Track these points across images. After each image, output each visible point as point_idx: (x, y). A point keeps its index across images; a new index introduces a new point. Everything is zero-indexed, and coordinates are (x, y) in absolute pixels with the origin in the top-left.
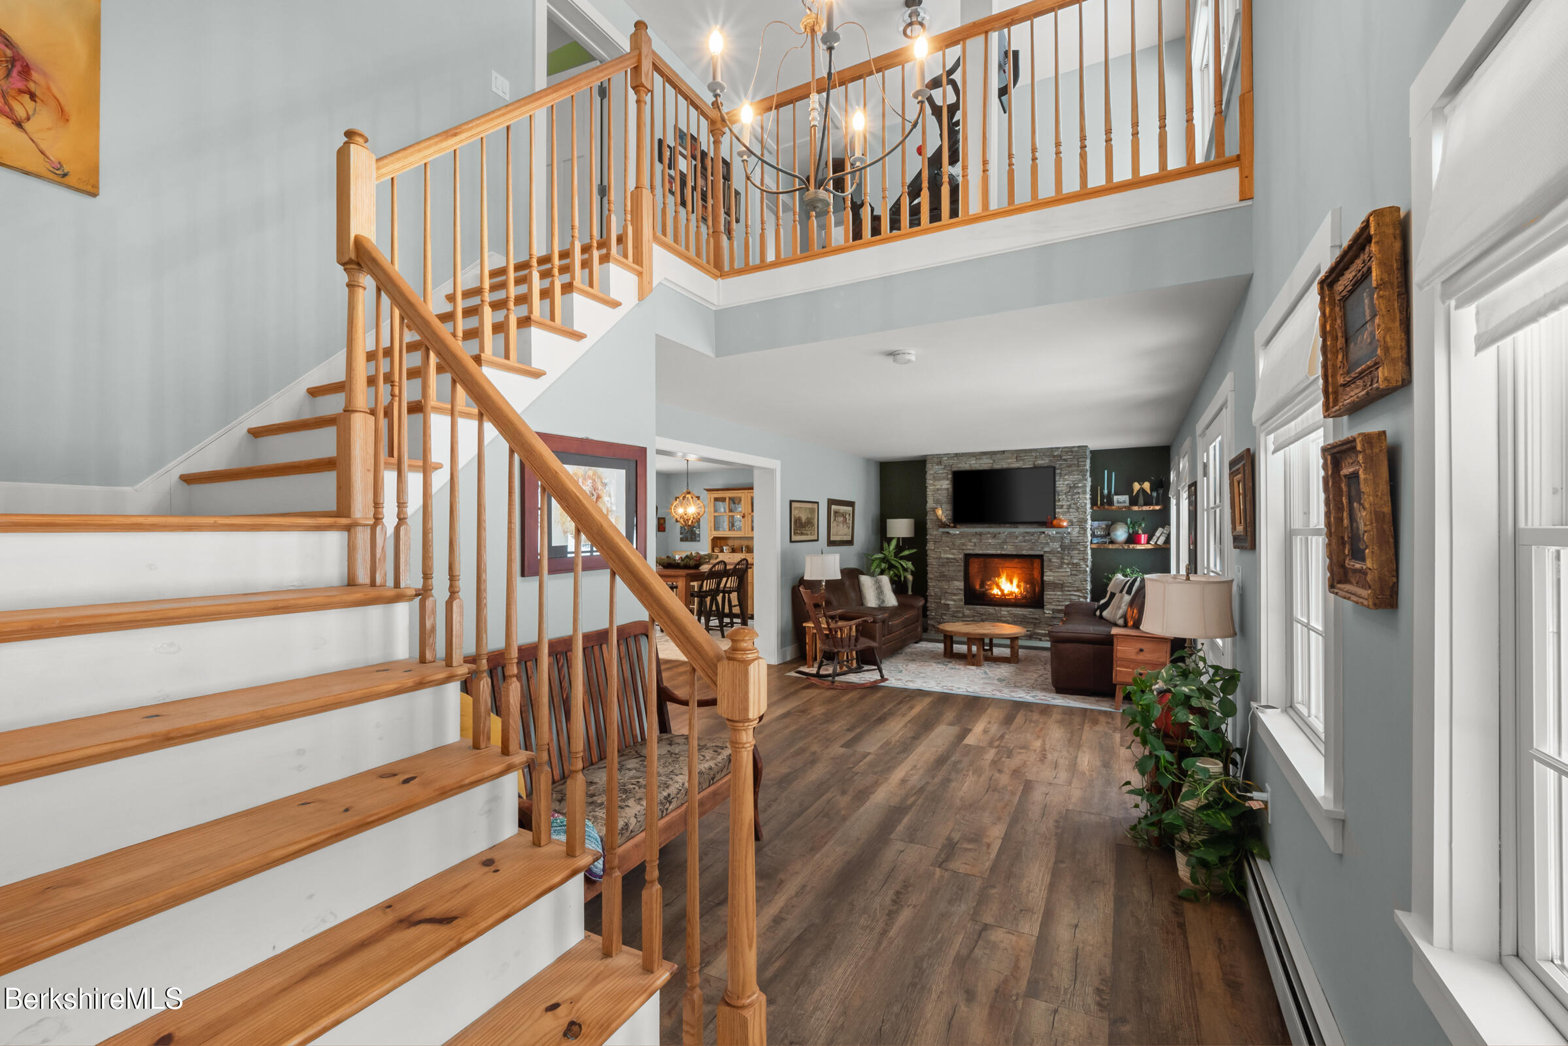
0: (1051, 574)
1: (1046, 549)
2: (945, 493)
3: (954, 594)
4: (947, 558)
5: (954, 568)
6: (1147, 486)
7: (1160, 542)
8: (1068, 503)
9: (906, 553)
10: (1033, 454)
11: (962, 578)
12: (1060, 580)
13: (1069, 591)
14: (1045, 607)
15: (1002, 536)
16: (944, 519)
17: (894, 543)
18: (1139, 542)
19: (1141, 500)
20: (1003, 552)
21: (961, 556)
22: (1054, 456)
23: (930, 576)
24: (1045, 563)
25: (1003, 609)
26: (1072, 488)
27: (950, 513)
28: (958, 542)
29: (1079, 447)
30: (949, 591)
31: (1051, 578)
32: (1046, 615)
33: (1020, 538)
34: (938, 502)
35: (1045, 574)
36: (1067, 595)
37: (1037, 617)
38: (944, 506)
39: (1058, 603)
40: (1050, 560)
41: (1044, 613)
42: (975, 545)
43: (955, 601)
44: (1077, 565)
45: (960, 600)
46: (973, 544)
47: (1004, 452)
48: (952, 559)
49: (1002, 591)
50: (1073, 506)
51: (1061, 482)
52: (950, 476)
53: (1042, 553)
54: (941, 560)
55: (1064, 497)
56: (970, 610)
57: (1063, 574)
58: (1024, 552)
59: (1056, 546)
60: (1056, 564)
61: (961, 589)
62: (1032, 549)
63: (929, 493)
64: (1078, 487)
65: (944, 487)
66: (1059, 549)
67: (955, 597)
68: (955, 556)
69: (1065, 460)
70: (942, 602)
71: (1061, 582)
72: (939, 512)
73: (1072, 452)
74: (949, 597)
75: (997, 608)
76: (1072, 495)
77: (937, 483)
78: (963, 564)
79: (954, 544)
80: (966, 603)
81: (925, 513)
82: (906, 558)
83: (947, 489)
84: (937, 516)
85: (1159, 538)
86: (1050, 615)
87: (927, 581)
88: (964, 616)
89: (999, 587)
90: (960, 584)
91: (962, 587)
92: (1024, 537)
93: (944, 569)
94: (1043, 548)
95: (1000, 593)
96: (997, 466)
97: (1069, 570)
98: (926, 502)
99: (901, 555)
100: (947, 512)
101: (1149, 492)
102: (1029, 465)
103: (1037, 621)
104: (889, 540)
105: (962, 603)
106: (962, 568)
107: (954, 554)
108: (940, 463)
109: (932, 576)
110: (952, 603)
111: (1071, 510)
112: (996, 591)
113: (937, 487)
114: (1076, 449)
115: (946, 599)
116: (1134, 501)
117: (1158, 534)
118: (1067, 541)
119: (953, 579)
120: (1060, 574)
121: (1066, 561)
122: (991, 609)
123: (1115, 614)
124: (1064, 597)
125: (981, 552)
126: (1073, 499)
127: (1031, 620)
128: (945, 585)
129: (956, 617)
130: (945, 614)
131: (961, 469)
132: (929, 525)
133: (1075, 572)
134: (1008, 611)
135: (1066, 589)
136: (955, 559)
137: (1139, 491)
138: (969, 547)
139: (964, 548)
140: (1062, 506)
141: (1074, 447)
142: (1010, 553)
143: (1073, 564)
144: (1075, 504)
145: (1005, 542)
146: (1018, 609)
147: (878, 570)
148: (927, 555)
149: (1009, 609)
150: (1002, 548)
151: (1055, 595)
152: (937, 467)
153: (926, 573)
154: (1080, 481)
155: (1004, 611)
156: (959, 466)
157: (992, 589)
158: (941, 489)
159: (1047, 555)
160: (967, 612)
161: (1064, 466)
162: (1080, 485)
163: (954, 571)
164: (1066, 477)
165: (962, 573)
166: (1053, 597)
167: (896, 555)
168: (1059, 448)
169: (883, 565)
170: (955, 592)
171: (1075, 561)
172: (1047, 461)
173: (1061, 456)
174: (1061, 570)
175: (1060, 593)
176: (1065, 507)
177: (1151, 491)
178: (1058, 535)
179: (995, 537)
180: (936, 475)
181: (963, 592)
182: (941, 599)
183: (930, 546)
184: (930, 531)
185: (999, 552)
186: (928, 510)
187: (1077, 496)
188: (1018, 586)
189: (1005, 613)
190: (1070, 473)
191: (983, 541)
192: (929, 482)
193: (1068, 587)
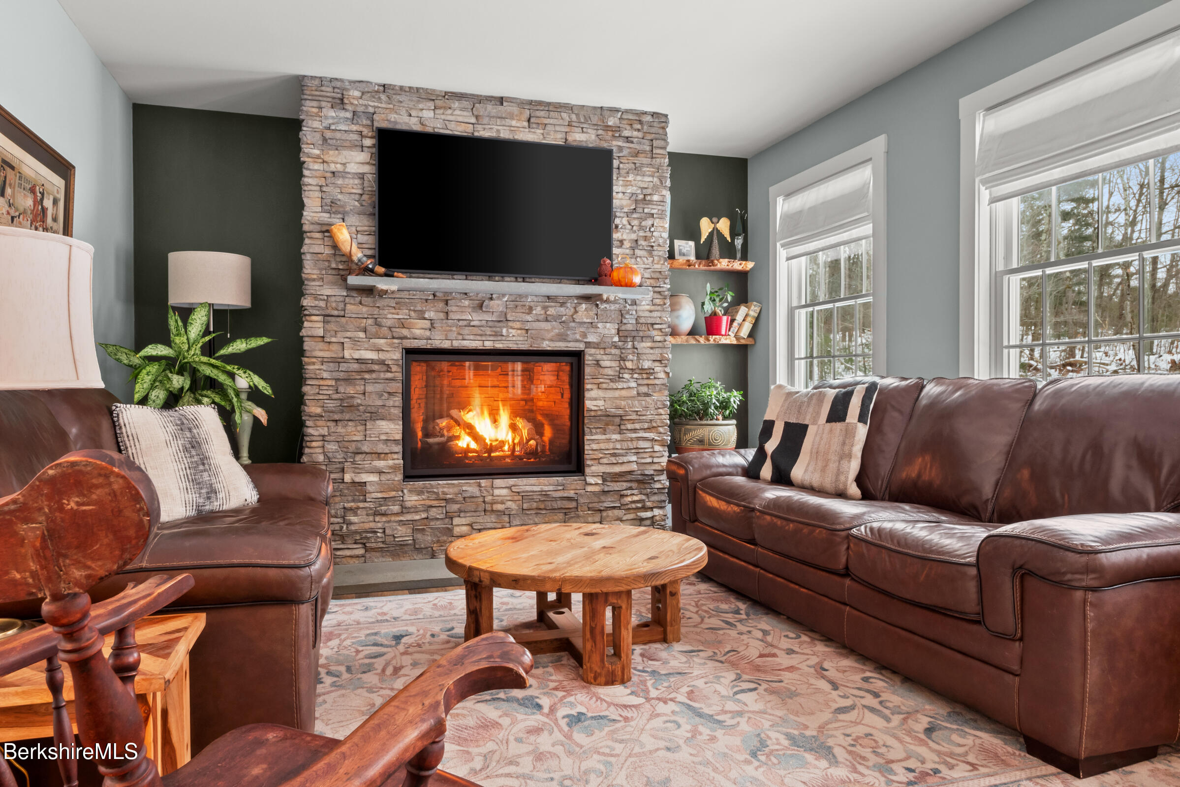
0: (601, 393)
1: (592, 338)
2: (353, 186)
3: (379, 455)
4: (358, 361)
5: (379, 387)
6: (724, 226)
7: (745, 332)
8: (634, 236)
9: (239, 346)
10: (564, 115)
11: (398, 412)
12: (617, 408)
13: (635, 430)
14: (588, 470)
15: (497, 305)
16: (358, 255)
17: (199, 321)
18: (718, 333)
19: (716, 251)
20: (499, 346)
21: (397, 355)
22: (607, 128)
23: (312, 408)
24: (588, 370)
25: (498, 482)
26: (642, 201)
27: (370, 241)
28: (390, 317)
29: (654, 114)
30: (365, 448)
31: (601, 403)
32: (589, 489)
33: (538, 310)
34: (332, 206)
35: (587, 395)
36: (632, 440)
37: (571, 494)
38: (353, 220)
39: (613, 460)
40: (598, 364)
41: (587, 484)
42: (432, 327)
43: (380, 473)
44: (649, 372)
45: (394, 468)
46: (427, 324)
47: (501, 100)
48: (373, 362)
49: (476, 437)
50: (642, 242)
51: (620, 189)
52: (368, 142)
53: (581, 346)
54: (343, 367)
55: (625, 221)
56: (420, 493)
57: (624, 393)
58: (547, 345)
59: (610, 329)
60: (609, 372)
61: (395, 441)
62: (562, 337)
63: (311, 179)
64: (651, 202)
65: (353, 168)
66: (616, 339)
67: (381, 464)
68: (382, 356)
69: (628, 139)
70: (348, 478)
71: (620, 412)
72: (343, 235)
73: (641, 122)
74: (367, 465)
75: (484, 482)
76: (641, 219)
77: (331, 156)
78: (399, 376)
79: (378, 324)
80: (407, 477)
81: (297, 235)
82: (244, 361)
83: (362, 176)
84: (335, 247)
85: (740, 325)
86: (596, 489)
87: (301, 424)
88: (404, 510)
89: (470, 430)
90: (393, 429)
91: (399, 436)
92: (545, 308)
93: (351, 390)
94: (584, 335)
95: (473, 445)
96: (485, 132)
97: (633, 384)
98: (301, 206)
99: (222, 352)
100: (362, 238)
101: (729, 239)
102: (554, 138)
103: (573, 505)
104: (186, 313)
105: (399, 477)
106: (398, 387)
107: (379, 350)
108: (340, 102)
109: (318, 410)
110: (372, 478)
111: (638, 252)
112: (465, 442)
113: (333, 167)
114: (648, 118)
115: (358, 470)
116: (704, 253)
117: (739, 317)
118: (630, 320)
119: (375, 415)
120: (617, 394)
121: (629, 365)
122: (469, 487)
123: (839, 473)
124: (625, 445)
125: (446, 345)
126: (641, 228)
127: (560, 504)
128: (352, 431)
129: (384, 515)
130: (354, 511)
131: (399, 127)
132: (310, 269)
133: (644, 389)
134: (510, 488)
135: (629, 426)
136: (382, 363)
137: (711, 235)
138: (418, 332)
139: (405, 332)
140: (621, 242)
141: (646, 113)
142: (513, 347)
143: (642, 371)
144: (645, 238)
145: (504, 320)
146: (533, 480)
147: (159, 395)
148: (301, 352)
149: (511, 481)
150: (497, 334)
151: (609, 440)
152: (332, 113)
153: (299, 400)
154: (656, 188)
155: (502, 488)
156: (393, 117)
157: (458, 438)
158: (344, 174)
159: (593, 351)
160: (412, 499)
161: (625, 152)
162: (656, 198)
163: (380, 395)
164: (631, 177)
165: (398, 400)
166: (602, 446)
167: (210, 349)
168: (617, 110)
169: (178, 381)
170: (381, 448)
171: (647, 364)
172: (593, 137)
173: (618, 129)
174: (620, 385)
175: (616, 437)
176: (627, 244)
177: (733, 238)
178: (613, 307)
179: (481, 306)
180: (328, 134)
181: (399, 448)
182: (343, 470)
183: (313, 327)
184: (312, 287)
185: (489, 345)
186: (306, 228)
187: (649, 222)
188: (513, 427)
189: (505, 492)
190: (637, 169)
191: (451, 316)
192: (310, 149)
193: (633, 421)
